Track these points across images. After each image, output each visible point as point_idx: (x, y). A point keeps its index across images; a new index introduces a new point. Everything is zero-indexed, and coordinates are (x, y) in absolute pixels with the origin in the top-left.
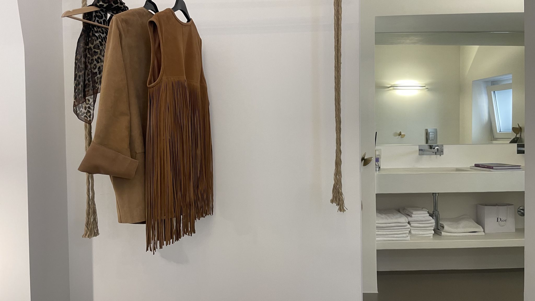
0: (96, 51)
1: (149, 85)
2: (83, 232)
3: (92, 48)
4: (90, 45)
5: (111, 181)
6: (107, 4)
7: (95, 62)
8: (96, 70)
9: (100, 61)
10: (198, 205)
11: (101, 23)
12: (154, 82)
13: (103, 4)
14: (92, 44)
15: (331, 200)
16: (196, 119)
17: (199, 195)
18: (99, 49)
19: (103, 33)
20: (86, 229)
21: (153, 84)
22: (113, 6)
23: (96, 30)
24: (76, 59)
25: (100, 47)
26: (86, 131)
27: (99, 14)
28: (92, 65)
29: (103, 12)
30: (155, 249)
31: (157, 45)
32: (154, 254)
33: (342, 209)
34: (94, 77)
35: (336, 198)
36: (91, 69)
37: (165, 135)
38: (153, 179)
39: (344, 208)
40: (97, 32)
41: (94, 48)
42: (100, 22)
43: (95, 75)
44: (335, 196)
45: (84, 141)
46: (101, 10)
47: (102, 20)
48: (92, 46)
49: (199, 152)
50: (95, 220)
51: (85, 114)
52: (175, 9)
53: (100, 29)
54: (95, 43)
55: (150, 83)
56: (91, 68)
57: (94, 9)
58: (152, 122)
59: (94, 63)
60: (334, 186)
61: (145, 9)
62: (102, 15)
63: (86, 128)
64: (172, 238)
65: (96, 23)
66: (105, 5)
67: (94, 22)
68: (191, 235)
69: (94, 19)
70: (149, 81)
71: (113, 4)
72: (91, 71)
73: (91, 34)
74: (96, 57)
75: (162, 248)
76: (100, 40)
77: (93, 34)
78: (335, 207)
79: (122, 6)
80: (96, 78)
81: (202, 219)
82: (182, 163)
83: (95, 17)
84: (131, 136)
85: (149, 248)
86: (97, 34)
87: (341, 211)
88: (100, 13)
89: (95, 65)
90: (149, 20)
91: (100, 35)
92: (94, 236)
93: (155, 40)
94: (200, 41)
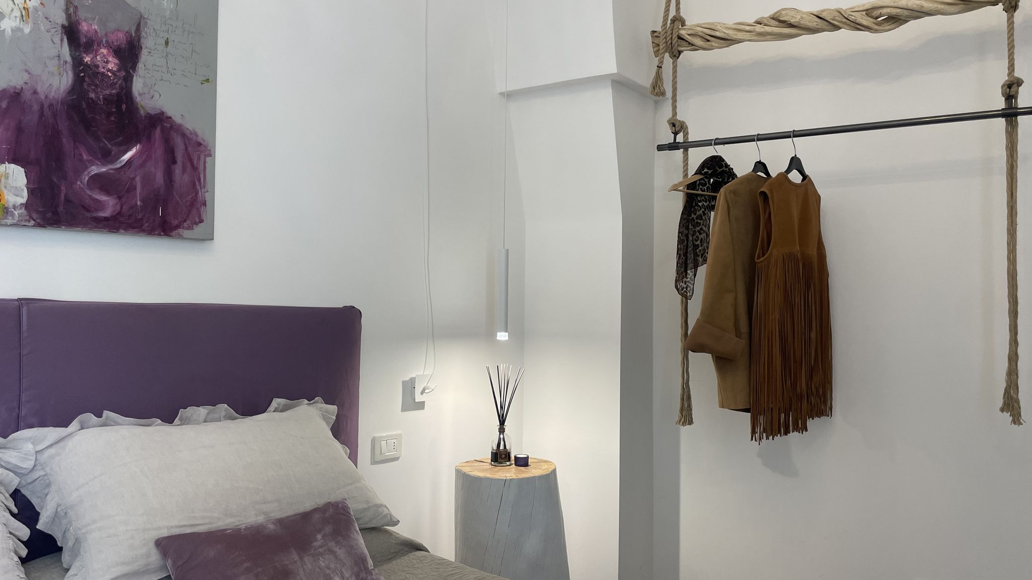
0: (699, 221)
1: (757, 260)
2: (677, 419)
3: (695, 218)
4: (693, 216)
5: (714, 361)
6: (712, 171)
7: (698, 234)
8: (698, 242)
9: (702, 232)
10: (811, 402)
11: (704, 191)
12: (763, 257)
13: (708, 171)
14: (695, 214)
15: (1000, 408)
16: (810, 294)
17: (813, 388)
18: (702, 219)
19: (706, 202)
20: (680, 415)
21: (762, 259)
22: (718, 171)
23: (699, 199)
24: (679, 232)
25: (703, 217)
26: (682, 307)
27: (703, 182)
28: (695, 237)
29: (707, 179)
30: (760, 439)
31: (767, 216)
32: (759, 445)
33: (1017, 419)
34: (696, 250)
35: (1009, 405)
36: (693, 242)
37: (774, 315)
38: (759, 362)
39: (1021, 420)
40: (700, 201)
41: (697, 218)
42: (703, 189)
43: (697, 248)
44: (1006, 402)
45: (680, 317)
46: (705, 177)
47: (705, 188)
48: (695, 217)
49: (813, 335)
50: (690, 406)
51: (685, 289)
52: (789, 170)
53: (703, 198)
54: (698, 213)
55: (759, 257)
56: (693, 240)
57: (699, 177)
58: (759, 298)
59: (696, 235)
60: (1006, 390)
61: (754, 174)
62: (706, 182)
63: (683, 303)
64: (780, 432)
65: (700, 192)
66: (710, 172)
67: (698, 191)
68: (802, 433)
69: (698, 187)
70: (757, 256)
71: (718, 169)
72: (693, 243)
73: (694, 204)
74: (699, 228)
75: (768, 439)
76: (703, 210)
77: (696, 203)
78: (1007, 417)
79: (727, 169)
80: (698, 250)
81: (816, 419)
82: (792, 346)
83: (699, 185)
84: (736, 314)
85: (754, 438)
86: (700, 204)
87: (1015, 423)
88: (704, 180)
89: (697, 237)
90: (760, 191)
91: (703, 204)
92: (688, 425)
93: (765, 211)
94: (818, 198)
